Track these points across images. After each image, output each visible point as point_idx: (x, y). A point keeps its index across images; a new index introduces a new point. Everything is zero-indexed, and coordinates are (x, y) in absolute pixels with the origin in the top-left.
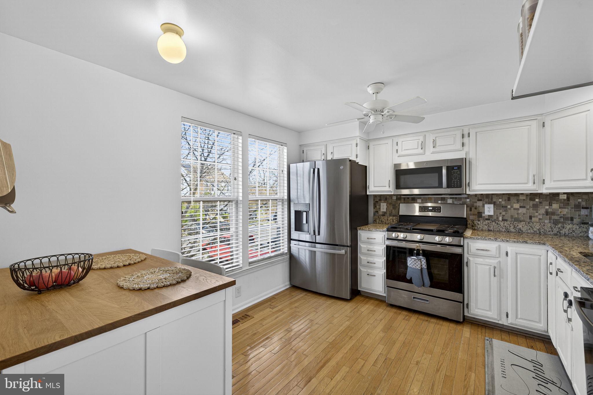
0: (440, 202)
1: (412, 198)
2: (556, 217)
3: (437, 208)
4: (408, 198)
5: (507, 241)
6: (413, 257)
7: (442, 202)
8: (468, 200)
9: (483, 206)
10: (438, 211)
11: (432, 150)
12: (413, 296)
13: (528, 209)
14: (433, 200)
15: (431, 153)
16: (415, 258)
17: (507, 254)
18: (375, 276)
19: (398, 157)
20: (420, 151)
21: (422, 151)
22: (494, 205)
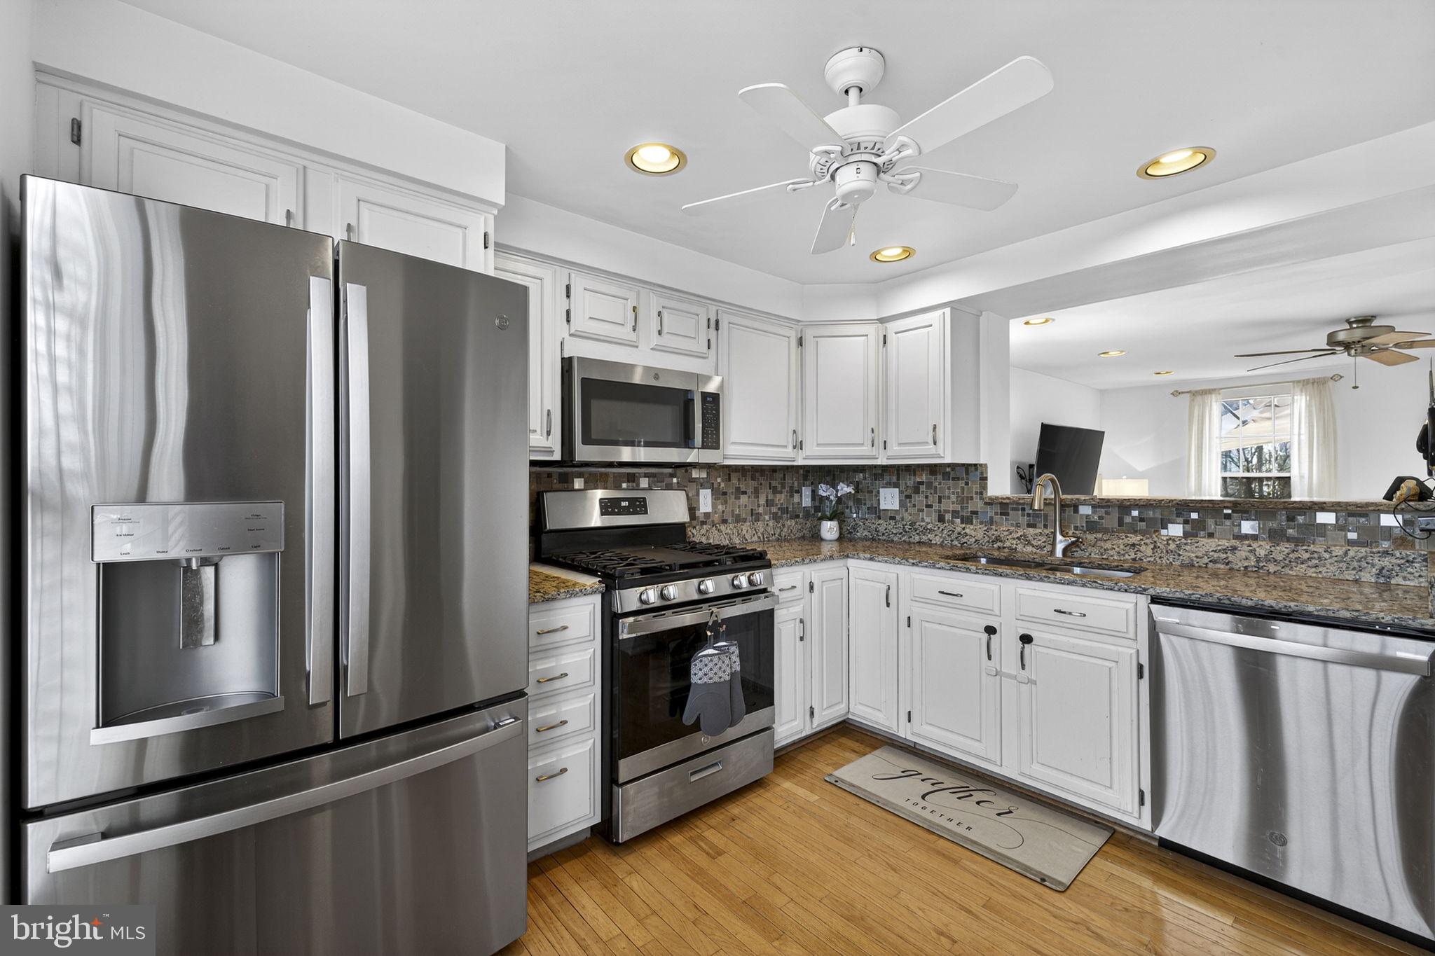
0: (624, 485)
1: (560, 474)
2: (774, 510)
3: (638, 503)
4: (550, 475)
5: (815, 561)
6: (706, 652)
7: (630, 484)
8: (675, 480)
9: (698, 495)
10: (641, 510)
11: (655, 340)
12: (689, 772)
13: (749, 497)
14: (611, 479)
15: (652, 349)
16: (711, 651)
17: (812, 588)
18: (564, 771)
19: (571, 338)
20: (625, 333)
21: (632, 336)
22: (712, 491)
